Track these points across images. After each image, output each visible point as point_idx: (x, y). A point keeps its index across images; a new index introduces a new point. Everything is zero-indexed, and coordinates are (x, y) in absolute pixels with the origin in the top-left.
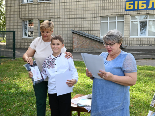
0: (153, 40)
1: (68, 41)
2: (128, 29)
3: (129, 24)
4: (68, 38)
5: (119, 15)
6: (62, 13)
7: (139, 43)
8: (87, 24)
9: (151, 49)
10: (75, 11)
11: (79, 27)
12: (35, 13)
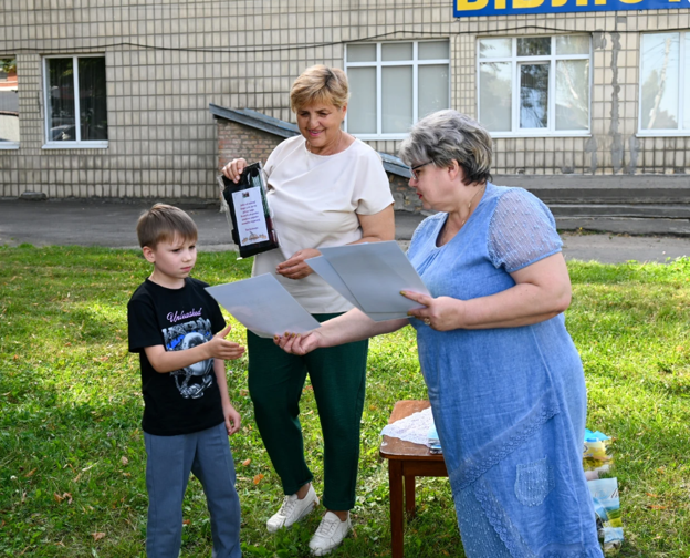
0: (579, 146)
1: (194, 159)
2: (468, 101)
3: (472, 77)
4: (193, 146)
5: (425, 36)
6: (158, 23)
7: (520, 163)
8: (281, 77)
9: (575, 187)
10: (220, 16)
11: (242, 89)
12: (24, 22)
